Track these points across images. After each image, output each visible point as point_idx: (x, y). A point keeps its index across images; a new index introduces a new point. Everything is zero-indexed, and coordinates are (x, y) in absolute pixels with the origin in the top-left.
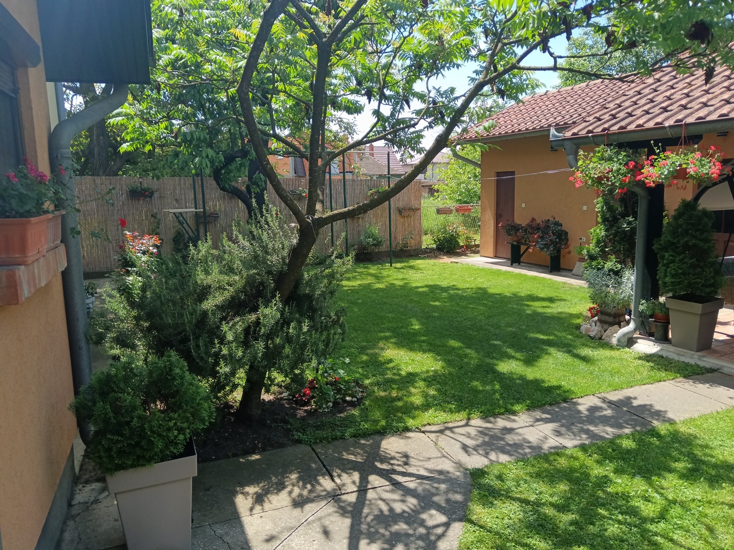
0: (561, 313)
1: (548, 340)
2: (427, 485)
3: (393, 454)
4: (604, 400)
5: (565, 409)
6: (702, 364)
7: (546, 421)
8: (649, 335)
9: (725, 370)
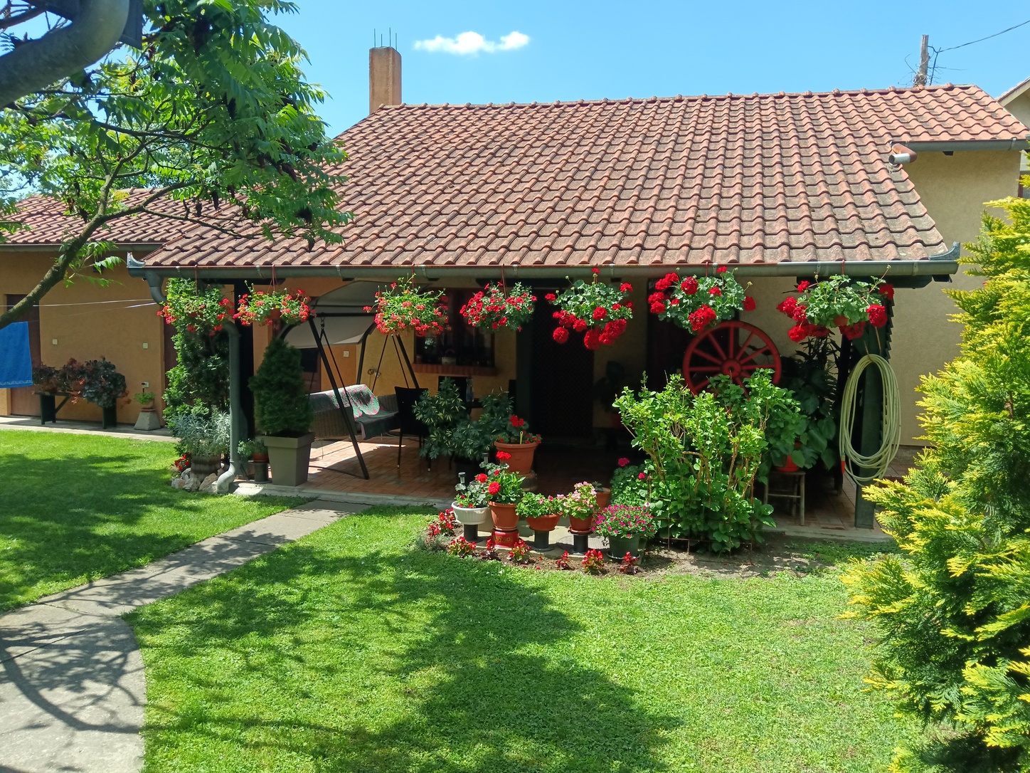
0: (141, 471)
1: (141, 499)
2: (82, 638)
3: (20, 627)
4: (226, 538)
5: (190, 553)
6: (302, 495)
7: (177, 566)
8: (249, 478)
9: (323, 497)
